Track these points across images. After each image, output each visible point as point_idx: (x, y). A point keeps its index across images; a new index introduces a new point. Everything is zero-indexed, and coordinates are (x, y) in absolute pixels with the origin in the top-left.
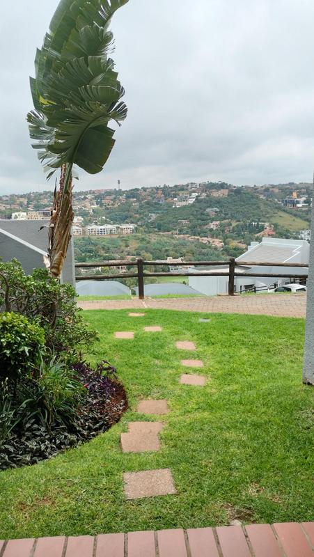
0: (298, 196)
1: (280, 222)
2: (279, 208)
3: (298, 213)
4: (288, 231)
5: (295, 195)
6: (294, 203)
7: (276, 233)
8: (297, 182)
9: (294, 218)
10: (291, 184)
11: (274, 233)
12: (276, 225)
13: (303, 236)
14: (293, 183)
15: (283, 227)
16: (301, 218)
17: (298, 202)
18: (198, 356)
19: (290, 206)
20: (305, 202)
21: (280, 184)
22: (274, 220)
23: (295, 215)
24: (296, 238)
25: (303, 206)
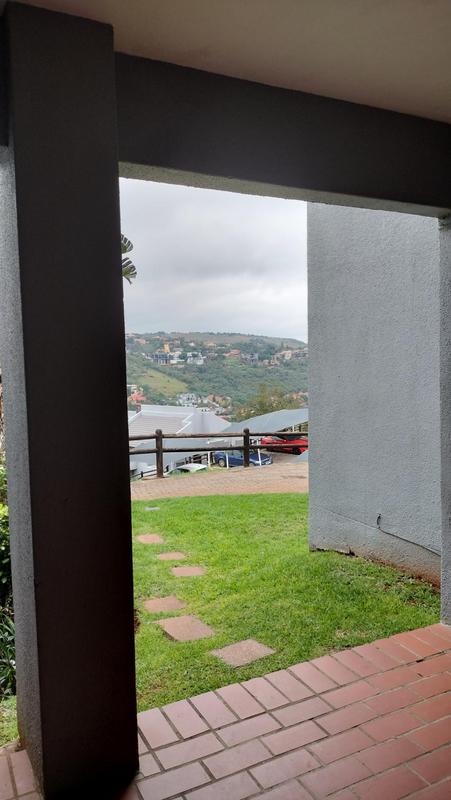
0: (171, 350)
1: (152, 384)
2: (148, 366)
3: (172, 372)
4: (161, 395)
5: (167, 347)
6: (167, 359)
7: (148, 399)
8: (168, 332)
9: (169, 379)
10: (161, 333)
11: (144, 399)
12: (146, 389)
13: (181, 401)
14: (163, 333)
15: (155, 390)
16: (178, 378)
17: (172, 358)
18: (173, 549)
19: (161, 363)
20: (180, 357)
21: (147, 334)
22: (143, 382)
23: (170, 375)
24: (172, 404)
25: (179, 363)
